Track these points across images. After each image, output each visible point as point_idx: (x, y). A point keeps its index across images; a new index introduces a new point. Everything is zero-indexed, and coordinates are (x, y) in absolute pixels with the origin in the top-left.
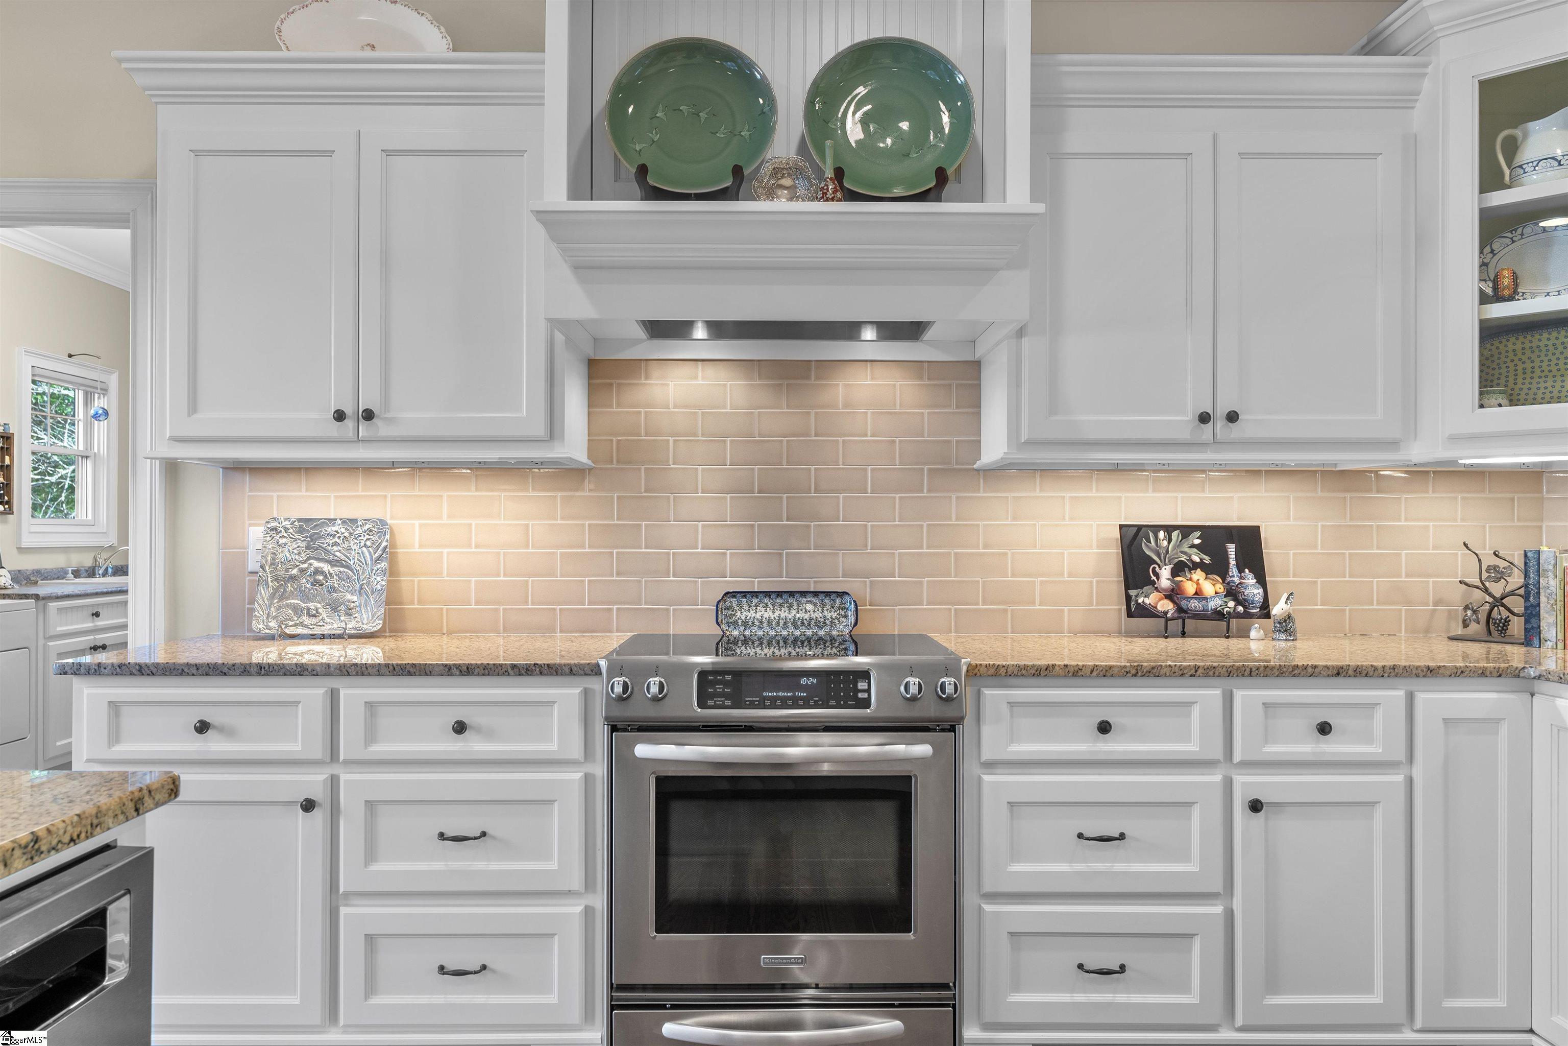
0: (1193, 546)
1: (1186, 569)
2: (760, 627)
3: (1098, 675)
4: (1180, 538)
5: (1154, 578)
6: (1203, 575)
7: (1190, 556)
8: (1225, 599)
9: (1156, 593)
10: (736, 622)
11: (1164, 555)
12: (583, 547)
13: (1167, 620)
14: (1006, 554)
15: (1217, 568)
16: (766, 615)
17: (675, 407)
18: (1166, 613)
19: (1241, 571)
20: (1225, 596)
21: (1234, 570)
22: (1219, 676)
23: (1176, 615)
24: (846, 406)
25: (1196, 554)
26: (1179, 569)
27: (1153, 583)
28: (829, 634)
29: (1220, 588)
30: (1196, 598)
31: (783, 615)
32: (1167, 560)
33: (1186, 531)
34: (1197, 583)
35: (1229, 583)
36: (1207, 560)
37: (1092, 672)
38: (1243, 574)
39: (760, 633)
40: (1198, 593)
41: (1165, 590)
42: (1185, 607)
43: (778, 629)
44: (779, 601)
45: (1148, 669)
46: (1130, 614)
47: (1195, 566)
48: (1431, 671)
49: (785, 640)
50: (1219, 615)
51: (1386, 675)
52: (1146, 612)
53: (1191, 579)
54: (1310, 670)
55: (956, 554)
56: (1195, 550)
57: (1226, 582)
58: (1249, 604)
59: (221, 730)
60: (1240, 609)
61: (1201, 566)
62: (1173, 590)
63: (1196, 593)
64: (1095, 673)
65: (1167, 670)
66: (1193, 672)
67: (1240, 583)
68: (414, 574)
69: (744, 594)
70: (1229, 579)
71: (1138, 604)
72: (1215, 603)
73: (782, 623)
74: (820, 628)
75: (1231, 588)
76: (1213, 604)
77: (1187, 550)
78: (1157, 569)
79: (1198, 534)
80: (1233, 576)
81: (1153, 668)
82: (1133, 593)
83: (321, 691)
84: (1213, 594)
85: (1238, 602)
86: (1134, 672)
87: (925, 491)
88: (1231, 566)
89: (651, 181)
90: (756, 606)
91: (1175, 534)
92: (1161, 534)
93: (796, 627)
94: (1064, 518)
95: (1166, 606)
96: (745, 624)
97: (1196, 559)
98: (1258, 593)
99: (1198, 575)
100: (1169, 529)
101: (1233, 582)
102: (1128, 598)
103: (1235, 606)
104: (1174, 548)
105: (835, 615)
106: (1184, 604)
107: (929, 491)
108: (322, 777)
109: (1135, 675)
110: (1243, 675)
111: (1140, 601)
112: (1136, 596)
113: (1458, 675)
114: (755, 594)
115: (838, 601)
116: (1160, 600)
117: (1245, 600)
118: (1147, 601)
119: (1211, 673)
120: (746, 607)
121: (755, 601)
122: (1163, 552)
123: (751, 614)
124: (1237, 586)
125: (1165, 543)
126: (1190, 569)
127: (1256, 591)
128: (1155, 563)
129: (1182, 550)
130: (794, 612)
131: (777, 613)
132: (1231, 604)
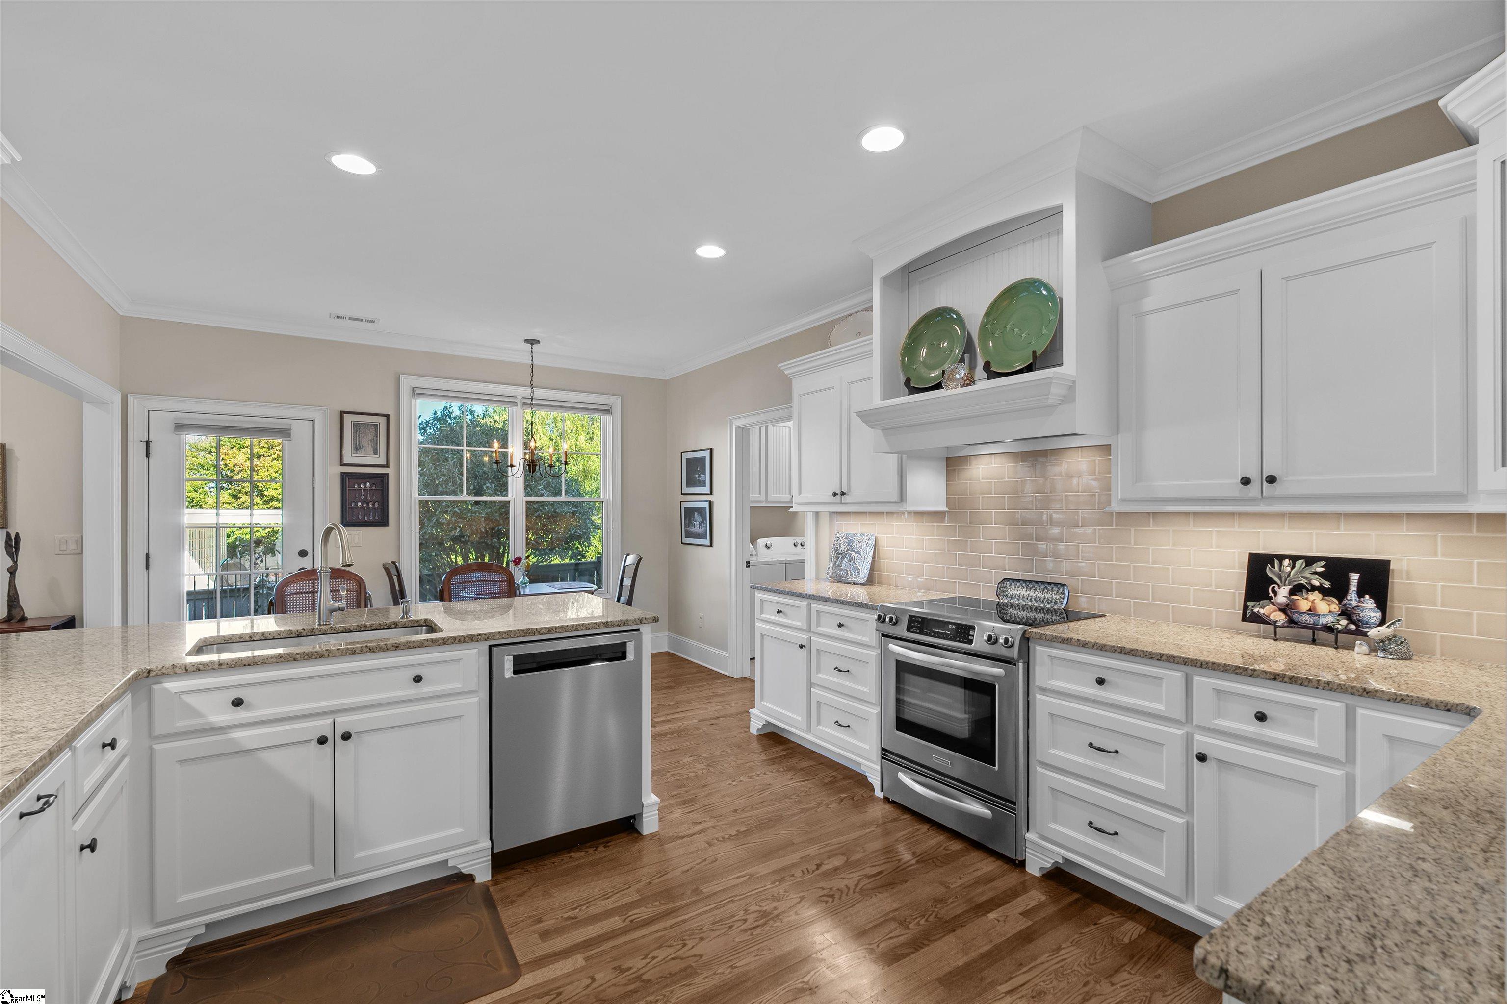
0: (1315, 573)
1: (1304, 591)
2: (1018, 599)
3: (1097, 649)
4: (1304, 565)
5: (1271, 594)
6: (1321, 596)
7: (1310, 580)
8: (1338, 618)
9: (1271, 606)
10: (1007, 595)
11: (1284, 579)
12: (944, 550)
13: (1276, 627)
14: (1168, 569)
15: (1338, 591)
16: (1022, 593)
17: (982, 479)
18: (1275, 622)
19: (1360, 594)
20: (1339, 615)
21: (1353, 595)
22: (1178, 663)
23: (1286, 624)
24: (1067, 475)
25: (1316, 579)
26: (1297, 589)
27: (1271, 598)
28: (1052, 607)
29: (1335, 608)
30: (1308, 614)
31: (1031, 594)
32: (1287, 582)
33: (1310, 561)
34: (1313, 602)
35: (1345, 605)
36: (1327, 585)
37: (1093, 646)
38: (1362, 599)
39: (1017, 602)
40: (1312, 611)
41: (1280, 605)
42: (1296, 620)
43: (1027, 601)
44: (1030, 586)
45: (1129, 650)
46: (1244, 619)
47: (1314, 588)
48: (1367, 693)
49: (1031, 608)
50: (1329, 629)
51: (1320, 687)
52: (1257, 619)
53: (1307, 599)
54: (1250, 672)
55: (1134, 566)
56: (1317, 576)
57: (1343, 604)
58: (1363, 624)
59: (784, 614)
60: (1352, 627)
61: (1321, 589)
62: (1287, 605)
63: (1310, 610)
64: (1095, 647)
65: (1141, 653)
66: (1159, 657)
67: (1357, 606)
68: (884, 559)
69: (1013, 580)
70: (1346, 602)
71: (1253, 613)
72: (1328, 620)
73: (1029, 598)
74: (1049, 603)
75: (1346, 610)
76: (1323, 621)
77: (1308, 575)
78: (1276, 588)
79: (1323, 563)
80: (1352, 600)
81: (1132, 650)
82: (1250, 604)
83: (806, 604)
84: (1327, 612)
85: (1351, 621)
86: (1119, 650)
87: (1114, 525)
88: (1350, 591)
89: (912, 385)
90: (1018, 587)
91: (1299, 563)
92: (1286, 562)
93: (1036, 602)
94: (1211, 547)
95: (1281, 618)
96: (1011, 597)
97: (1317, 584)
98: (1376, 617)
99: (1316, 596)
100: (1294, 559)
101: (1350, 604)
102: (1246, 608)
103: (1348, 624)
104: (1296, 573)
105: (1058, 597)
106: (1295, 617)
107: (1117, 525)
108: (806, 637)
109: (1120, 653)
110: (1196, 666)
111: (1256, 610)
112: (1253, 607)
113: (1397, 700)
114: (1018, 581)
115: (1061, 589)
116: (1273, 612)
117: (1359, 620)
118: (1262, 611)
119: (1172, 660)
120: (1013, 587)
121: (1018, 584)
122: (1284, 576)
123: (1015, 592)
124: (1353, 608)
125: (1289, 569)
126: (1308, 591)
127: (1372, 614)
128: (1275, 583)
129: (1304, 575)
130: (1037, 593)
131: (1028, 592)
132: (1344, 622)
